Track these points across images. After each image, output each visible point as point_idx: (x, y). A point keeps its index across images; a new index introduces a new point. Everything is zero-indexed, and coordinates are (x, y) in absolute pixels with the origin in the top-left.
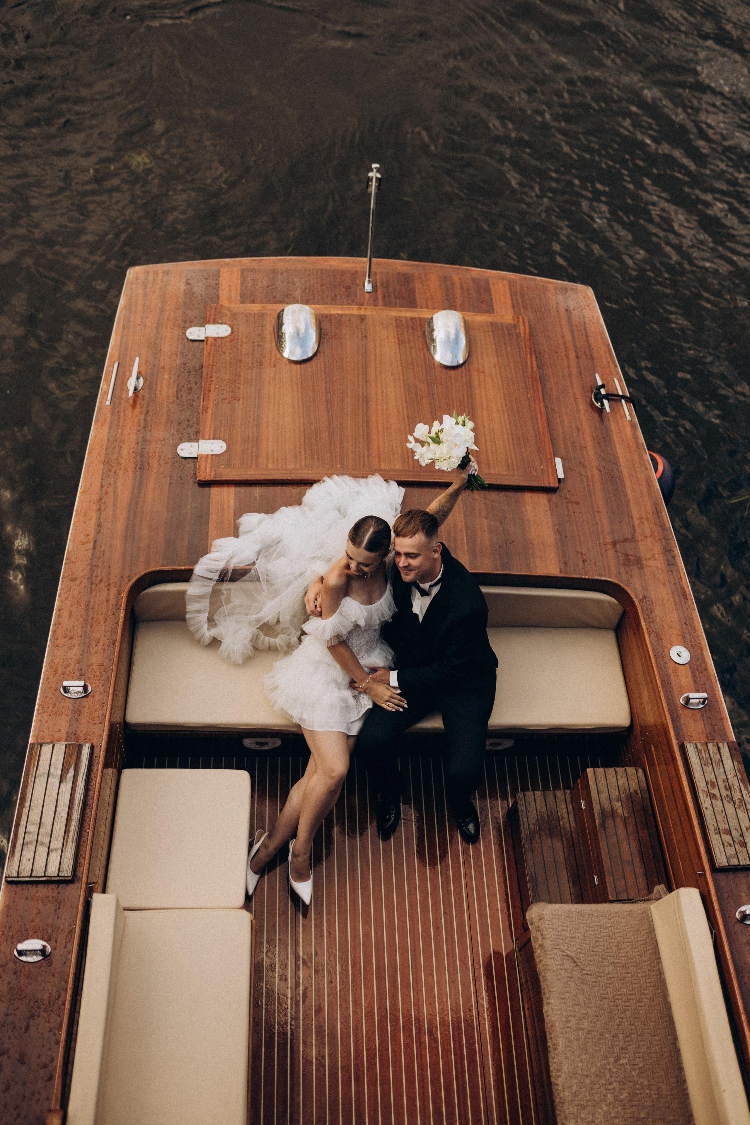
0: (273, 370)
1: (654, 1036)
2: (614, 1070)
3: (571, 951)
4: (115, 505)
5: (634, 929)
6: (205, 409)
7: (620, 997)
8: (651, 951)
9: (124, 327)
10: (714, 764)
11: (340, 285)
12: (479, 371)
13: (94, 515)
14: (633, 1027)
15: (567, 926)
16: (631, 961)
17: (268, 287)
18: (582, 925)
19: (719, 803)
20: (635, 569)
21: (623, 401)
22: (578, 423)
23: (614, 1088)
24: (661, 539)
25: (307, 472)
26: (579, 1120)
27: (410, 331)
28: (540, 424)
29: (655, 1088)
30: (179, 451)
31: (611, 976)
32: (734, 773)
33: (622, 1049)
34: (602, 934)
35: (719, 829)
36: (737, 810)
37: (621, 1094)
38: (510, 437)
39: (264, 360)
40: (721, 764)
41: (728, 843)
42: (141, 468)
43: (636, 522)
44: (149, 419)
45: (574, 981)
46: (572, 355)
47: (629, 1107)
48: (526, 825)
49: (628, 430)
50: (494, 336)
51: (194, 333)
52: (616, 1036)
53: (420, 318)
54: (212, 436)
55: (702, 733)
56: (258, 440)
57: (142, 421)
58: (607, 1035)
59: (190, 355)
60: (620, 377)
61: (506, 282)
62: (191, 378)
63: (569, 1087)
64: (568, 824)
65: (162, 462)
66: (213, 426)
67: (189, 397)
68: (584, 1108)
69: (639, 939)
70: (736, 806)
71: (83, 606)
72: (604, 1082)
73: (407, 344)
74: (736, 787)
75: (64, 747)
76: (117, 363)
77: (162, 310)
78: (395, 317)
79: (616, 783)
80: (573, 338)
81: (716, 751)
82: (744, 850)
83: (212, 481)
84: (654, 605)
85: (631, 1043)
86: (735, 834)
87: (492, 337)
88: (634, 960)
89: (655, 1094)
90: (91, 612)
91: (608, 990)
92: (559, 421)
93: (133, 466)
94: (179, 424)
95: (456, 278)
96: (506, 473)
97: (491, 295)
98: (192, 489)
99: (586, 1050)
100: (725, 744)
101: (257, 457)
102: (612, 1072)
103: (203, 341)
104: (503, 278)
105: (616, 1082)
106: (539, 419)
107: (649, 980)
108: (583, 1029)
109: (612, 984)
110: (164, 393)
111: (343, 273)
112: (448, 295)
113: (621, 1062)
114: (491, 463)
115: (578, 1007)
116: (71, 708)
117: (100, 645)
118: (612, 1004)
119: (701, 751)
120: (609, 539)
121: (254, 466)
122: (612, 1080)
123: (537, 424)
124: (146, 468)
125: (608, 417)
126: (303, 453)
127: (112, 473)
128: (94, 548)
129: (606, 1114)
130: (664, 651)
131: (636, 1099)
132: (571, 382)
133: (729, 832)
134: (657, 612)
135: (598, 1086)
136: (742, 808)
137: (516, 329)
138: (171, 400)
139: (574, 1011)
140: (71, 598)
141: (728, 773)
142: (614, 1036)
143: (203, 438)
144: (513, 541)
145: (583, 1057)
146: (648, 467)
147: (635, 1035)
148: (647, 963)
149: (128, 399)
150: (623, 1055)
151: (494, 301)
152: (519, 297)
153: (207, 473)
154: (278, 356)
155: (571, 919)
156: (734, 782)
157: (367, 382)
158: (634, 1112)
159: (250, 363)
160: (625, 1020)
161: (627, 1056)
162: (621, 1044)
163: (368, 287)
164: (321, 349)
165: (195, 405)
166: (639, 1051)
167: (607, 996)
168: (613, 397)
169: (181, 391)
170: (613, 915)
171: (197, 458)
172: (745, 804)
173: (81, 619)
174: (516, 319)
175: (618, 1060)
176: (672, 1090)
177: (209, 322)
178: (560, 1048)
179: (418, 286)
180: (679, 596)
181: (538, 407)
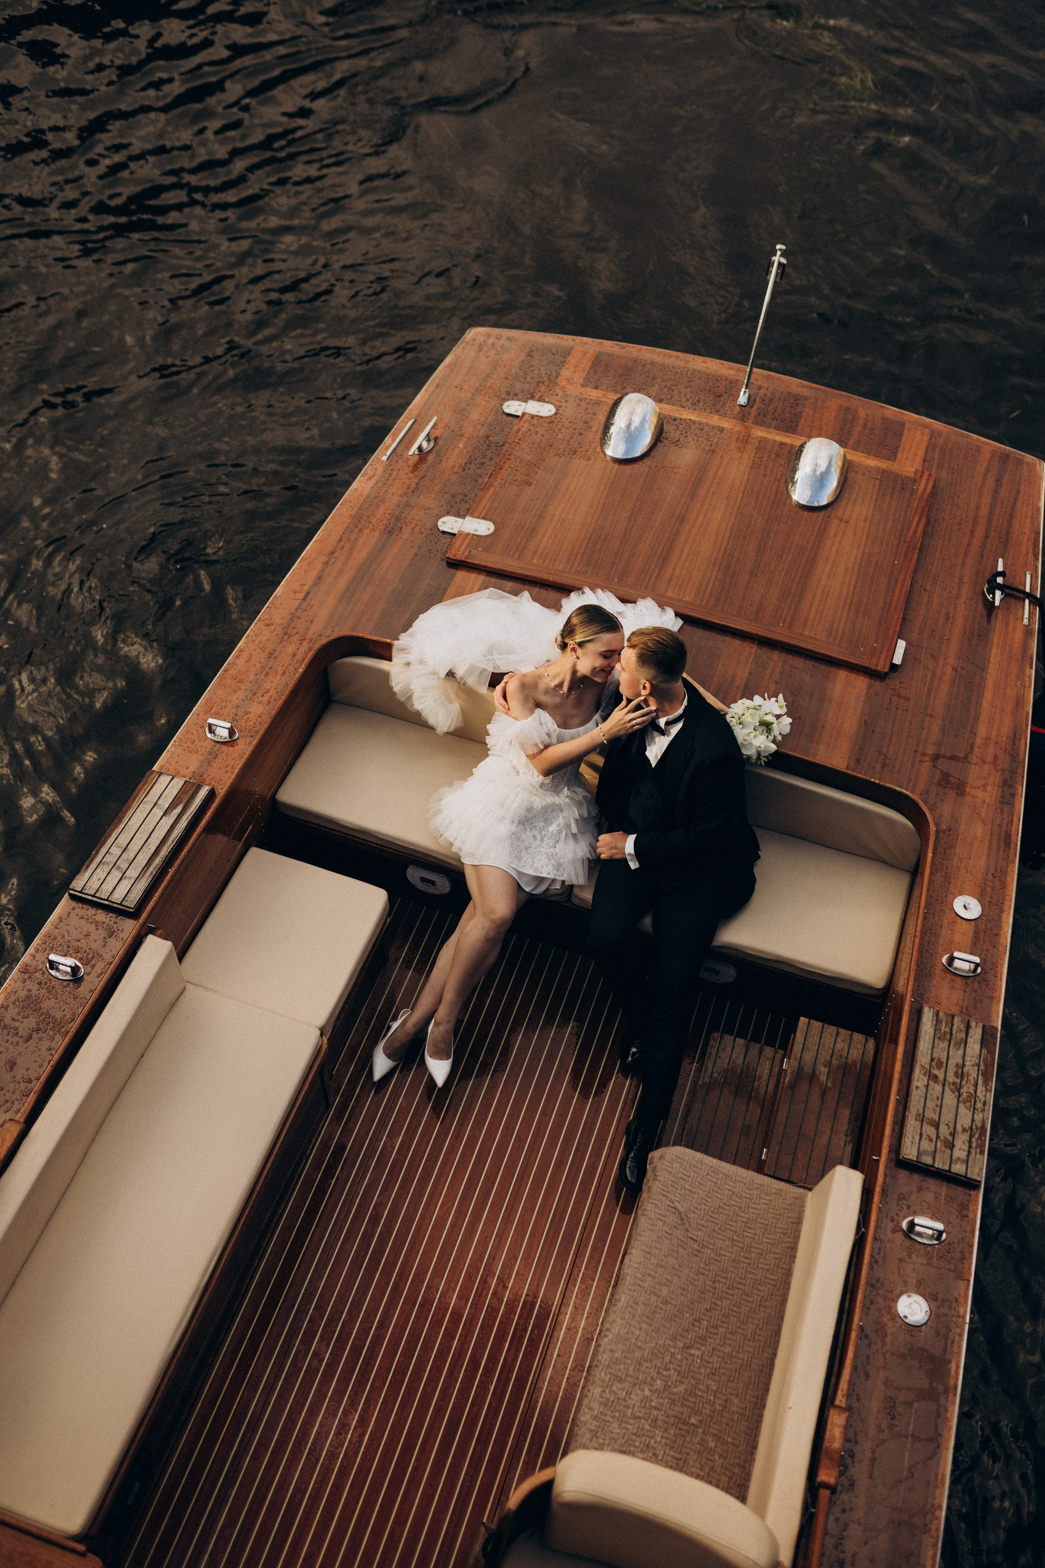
0: (584, 462)
1: (749, 1340)
2: (679, 1357)
3: (682, 1206)
4: (345, 564)
5: (778, 1212)
6: (486, 487)
7: (724, 1280)
8: (788, 1245)
9: (438, 386)
10: (953, 1042)
11: (710, 390)
12: (841, 520)
13: (319, 566)
14: (725, 1320)
15: (689, 1177)
16: (756, 1246)
17: (621, 376)
18: (709, 1183)
19: (938, 1088)
20: (952, 794)
21: (1027, 601)
22: (951, 610)
23: (669, 1376)
24: (1003, 770)
25: (575, 577)
26: (607, 1391)
27: (773, 456)
28: (895, 598)
29: (723, 1397)
30: (440, 523)
31: (722, 1252)
32: (977, 1061)
33: (700, 1338)
34: (732, 1202)
35: (924, 1116)
36: (960, 1104)
37: (675, 1387)
38: (848, 602)
39: (579, 450)
40: (962, 1045)
41: (928, 1136)
42: (390, 532)
43: (979, 741)
44: (422, 484)
45: (671, 1240)
46: (980, 532)
47: (679, 1404)
48: (710, 1070)
49: (1019, 635)
50: (880, 485)
51: (513, 407)
52: (699, 1320)
53: (792, 445)
54: (482, 515)
55: (957, 1005)
56: (533, 531)
57: (413, 486)
58: (687, 1315)
59: (498, 429)
60: (1037, 572)
61: (927, 431)
62: (489, 454)
63: (612, 1351)
64: (764, 1088)
65: (417, 530)
66: (488, 505)
67: (478, 471)
68: (620, 1381)
69: (779, 1225)
70: (961, 1099)
71: (266, 653)
72: (659, 1364)
73: (762, 471)
74: (971, 1078)
75: (182, 783)
76: (413, 420)
77: (488, 376)
78: (762, 437)
79: (831, 1046)
80: (991, 513)
81: (963, 1027)
82: (948, 1151)
83: (463, 561)
84: (959, 841)
85: (715, 1336)
86: (944, 1131)
87: (877, 487)
88: (761, 1247)
89: (720, 1405)
90: (272, 660)
91: (712, 1266)
92: (925, 601)
93: (382, 527)
94: (454, 496)
95: (862, 413)
96: (823, 639)
97: (900, 441)
98: (436, 565)
99: (652, 1320)
100: (981, 1025)
101: (524, 548)
102: (676, 1359)
103: (517, 417)
104: (925, 426)
105: (675, 1370)
106: (897, 592)
107: (772, 1277)
108: (659, 1297)
109: (720, 1262)
110: (451, 463)
111: (717, 379)
112: (842, 429)
113: (693, 1351)
114: (810, 623)
115: (663, 1270)
116: (208, 750)
117: (267, 697)
118: (710, 1283)
119: (941, 1022)
120: (931, 750)
121: (515, 557)
122: (671, 1366)
123: (893, 596)
124: (396, 533)
125: (997, 614)
126: (579, 557)
127: (357, 530)
128: (304, 599)
129: (645, 1399)
130: (946, 896)
131: (693, 1399)
132: (963, 563)
133: (937, 1126)
134: (960, 850)
135: (649, 1365)
136: (968, 1104)
137: (914, 485)
138: (456, 469)
139: (656, 1272)
140: (257, 643)
141: (968, 1059)
142: (695, 1320)
143: (472, 516)
144: (800, 718)
145: (644, 1325)
146: (1027, 683)
147: (724, 1330)
148: (776, 1256)
149: (408, 459)
150: (698, 1346)
151: (901, 449)
152: (937, 452)
153: (459, 552)
154: (598, 449)
155: (699, 1171)
156: (972, 1072)
157: (692, 498)
158: (682, 1413)
159: (561, 450)
160: (719, 1308)
161: (703, 1348)
162: (701, 1332)
163: (743, 399)
164: (652, 454)
165: (480, 480)
166: (722, 1349)
167: (706, 1273)
168: (1015, 593)
169: (470, 463)
170: (755, 1186)
171: (454, 535)
172: (975, 1101)
173: (258, 666)
174: (919, 474)
175: (689, 1348)
176: (745, 1409)
177: (532, 398)
178: (620, 1304)
179: (807, 411)
180: (999, 840)
181: (902, 577)
